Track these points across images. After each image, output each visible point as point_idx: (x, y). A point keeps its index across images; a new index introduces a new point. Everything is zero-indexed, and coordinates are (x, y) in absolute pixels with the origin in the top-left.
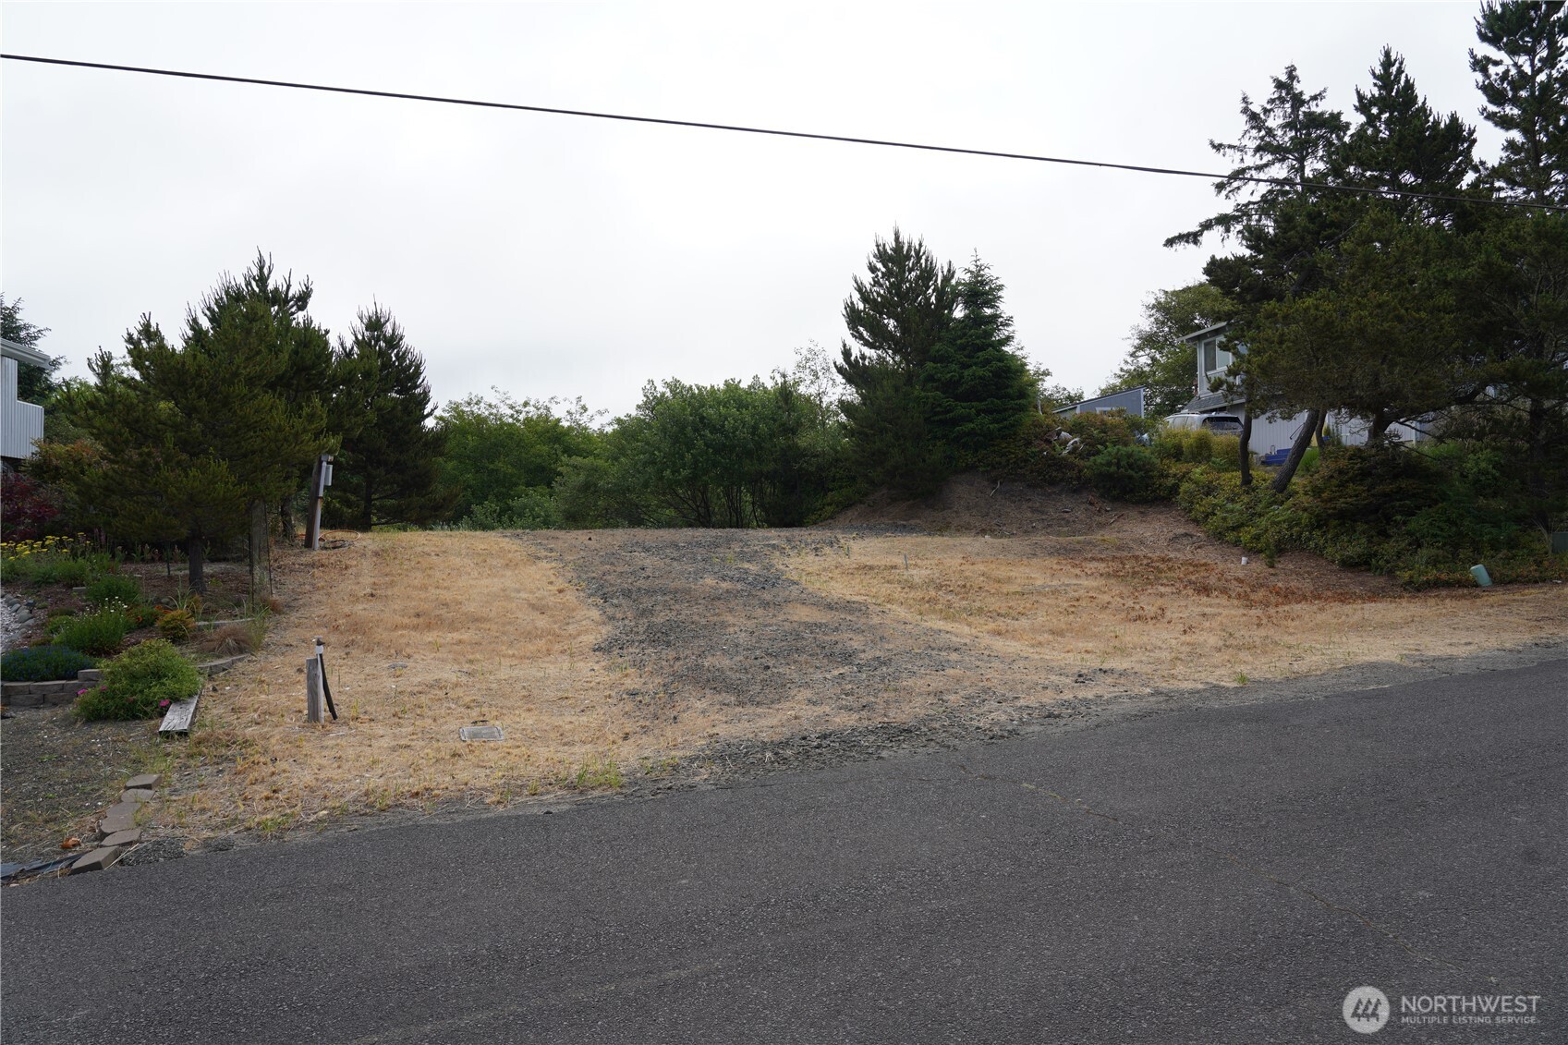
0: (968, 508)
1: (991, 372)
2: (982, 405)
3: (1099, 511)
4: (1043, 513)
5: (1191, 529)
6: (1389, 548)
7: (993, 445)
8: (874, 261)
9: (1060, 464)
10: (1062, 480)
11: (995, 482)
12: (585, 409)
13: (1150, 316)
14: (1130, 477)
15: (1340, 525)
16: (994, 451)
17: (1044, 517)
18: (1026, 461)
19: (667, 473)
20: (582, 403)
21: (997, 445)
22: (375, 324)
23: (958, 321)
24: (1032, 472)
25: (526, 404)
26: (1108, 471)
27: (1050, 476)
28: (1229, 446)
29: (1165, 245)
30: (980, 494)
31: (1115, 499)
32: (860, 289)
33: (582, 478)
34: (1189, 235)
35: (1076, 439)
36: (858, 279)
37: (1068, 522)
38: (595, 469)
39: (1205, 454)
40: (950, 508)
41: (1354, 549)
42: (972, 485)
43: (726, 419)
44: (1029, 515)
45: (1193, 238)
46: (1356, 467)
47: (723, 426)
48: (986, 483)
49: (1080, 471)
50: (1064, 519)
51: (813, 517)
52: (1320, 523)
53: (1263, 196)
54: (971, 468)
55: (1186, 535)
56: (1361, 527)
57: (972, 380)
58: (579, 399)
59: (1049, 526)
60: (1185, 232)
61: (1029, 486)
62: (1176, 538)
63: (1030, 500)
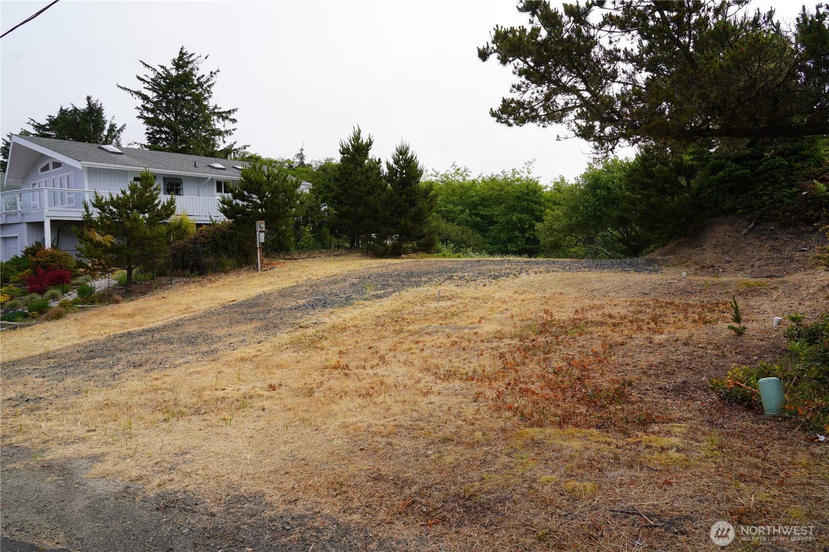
4: (778, 251)
16: (752, 195)
18: (782, 202)
21: (754, 189)
22: (402, 152)
30: (734, 234)
48: (743, 223)
63: (777, 238)
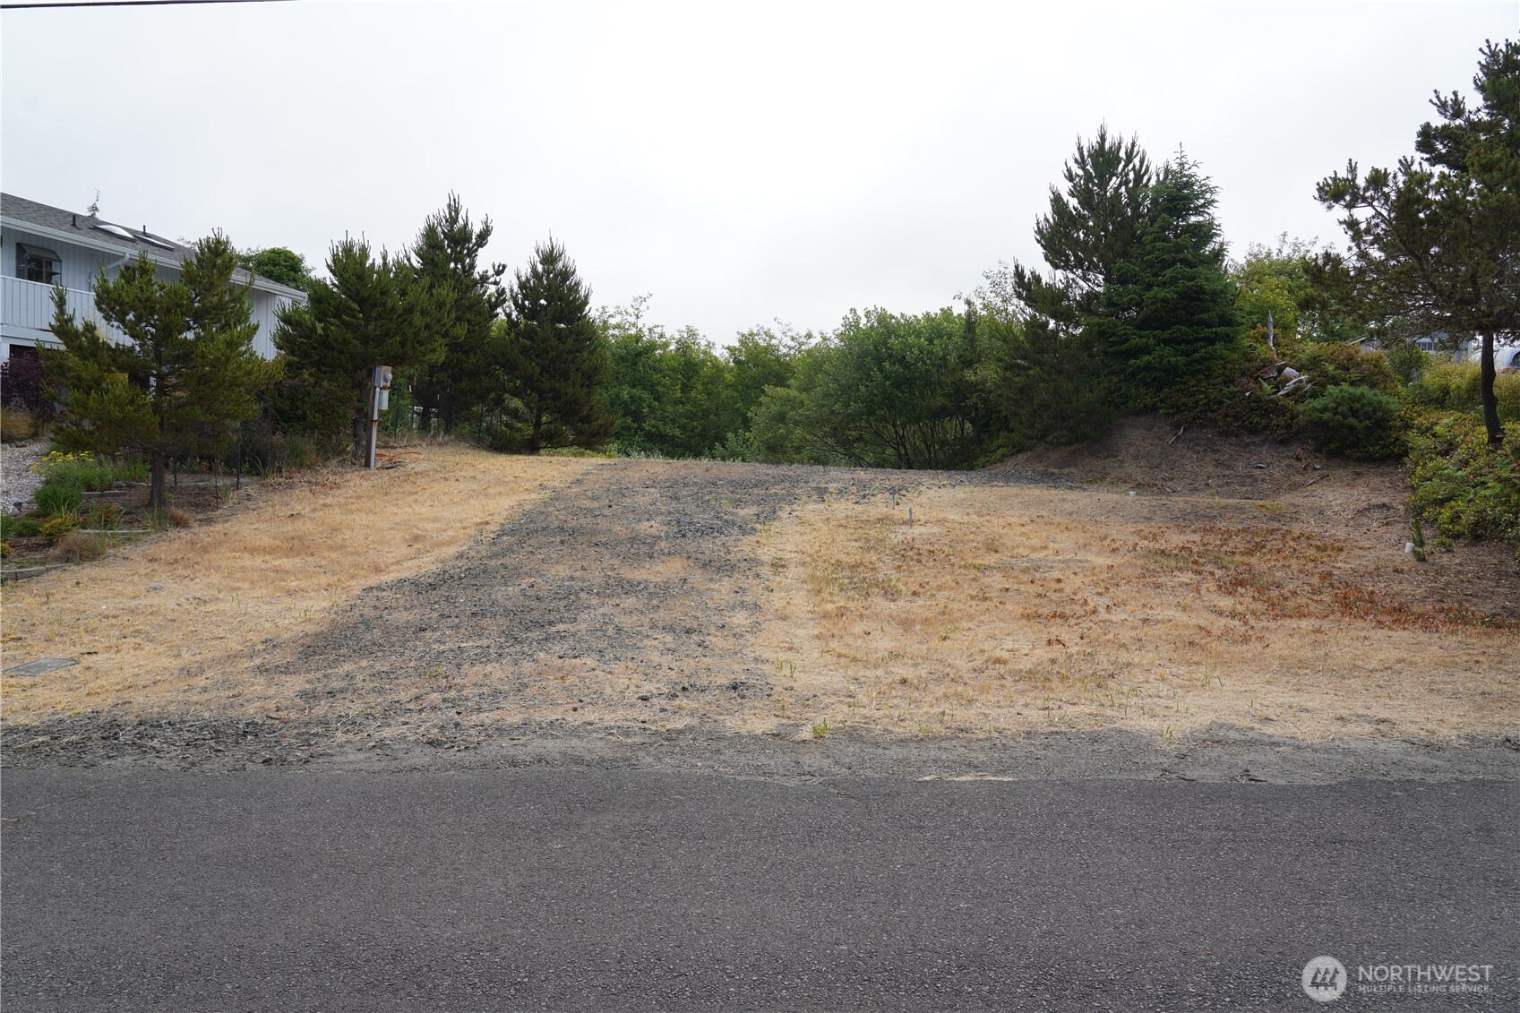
0: (1136, 457)
1: (1178, 293)
2: (1166, 334)
3: (1304, 469)
4: (1227, 467)
7: (1178, 383)
9: (1268, 408)
10: (1266, 428)
11: (1177, 427)
14: (1351, 428)
16: (1181, 391)
17: (1227, 473)
18: (1221, 403)
21: (1184, 383)
22: (550, 258)
24: (1227, 416)
26: (1320, 418)
27: (1251, 422)
30: (1156, 442)
31: (1332, 455)
33: (777, 408)
35: (1303, 377)
36: (1055, 190)
37: (1256, 480)
40: (1115, 457)
42: (1148, 430)
44: (1211, 469)
48: (1168, 428)
49: (1293, 418)
50: (1252, 477)
54: (1151, 410)
59: (1227, 484)
61: (1220, 434)
62: (1366, 509)
63: (1218, 450)
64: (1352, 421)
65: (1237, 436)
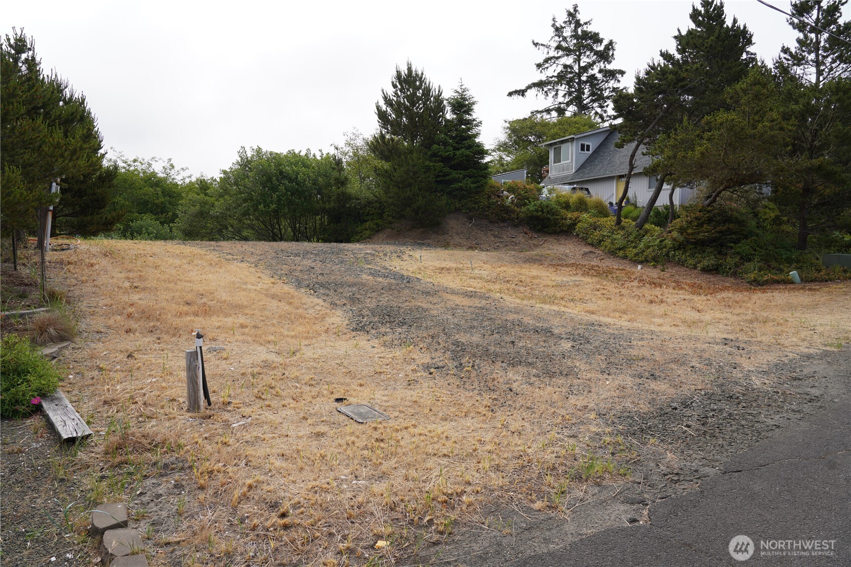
0: (458, 234)
2: (466, 173)
3: (531, 238)
4: (500, 238)
5: (593, 249)
6: (730, 261)
7: (470, 197)
8: (394, 80)
9: (506, 210)
10: (508, 219)
11: (471, 219)
12: (172, 166)
13: (506, 133)
14: (548, 219)
15: (693, 248)
16: (471, 201)
17: (502, 240)
18: (489, 207)
19: (261, 207)
20: (171, 163)
21: (473, 197)
23: (447, 121)
24: (492, 214)
25: (135, 161)
26: (536, 215)
27: (502, 217)
28: (598, 203)
29: (508, 95)
30: (463, 226)
31: (538, 231)
32: (385, 98)
33: (198, 207)
34: (520, 91)
35: (512, 196)
36: (385, 92)
37: (516, 243)
38: (206, 203)
39: (584, 207)
40: (447, 234)
41: (706, 262)
42: (458, 220)
43: (298, 174)
44: (493, 239)
45: (522, 93)
46: (706, 216)
47: (297, 178)
48: (466, 220)
49: (518, 214)
50: (513, 242)
51: (357, 237)
52: (680, 246)
53: (559, 73)
54: (457, 210)
55: (591, 252)
56: (709, 250)
57: (461, 157)
58: (170, 160)
59: (506, 245)
60: (518, 89)
61: (490, 222)
62: (585, 254)
63: (492, 230)
64: (549, 216)
65: (497, 223)
